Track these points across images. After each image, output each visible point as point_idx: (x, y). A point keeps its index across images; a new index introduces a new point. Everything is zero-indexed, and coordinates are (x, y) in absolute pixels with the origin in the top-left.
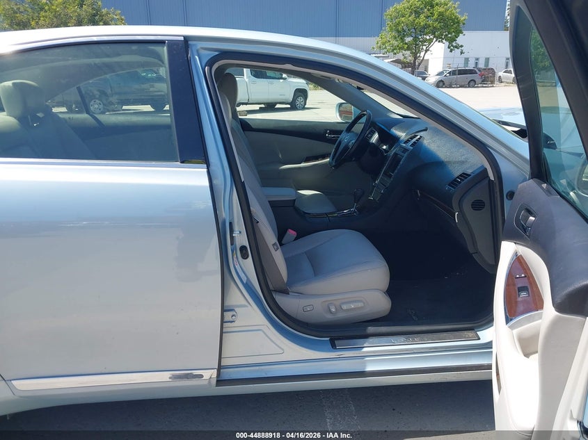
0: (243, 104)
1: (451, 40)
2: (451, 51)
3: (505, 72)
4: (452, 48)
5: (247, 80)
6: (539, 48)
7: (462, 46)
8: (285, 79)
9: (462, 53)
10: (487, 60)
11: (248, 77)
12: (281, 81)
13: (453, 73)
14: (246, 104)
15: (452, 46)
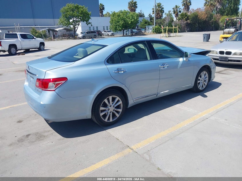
0: (19, 50)
1: (87, 21)
2: (87, 25)
3: (104, 32)
4: (88, 24)
5: (20, 40)
6: (116, 23)
7: (91, 23)
8: (35, 39)
9: (92, 25)
10: (97, 27)
11: (20, 39)
12: (34, 39)
13: (87, 33)
14: (21, 50)
15: (87, 23)
